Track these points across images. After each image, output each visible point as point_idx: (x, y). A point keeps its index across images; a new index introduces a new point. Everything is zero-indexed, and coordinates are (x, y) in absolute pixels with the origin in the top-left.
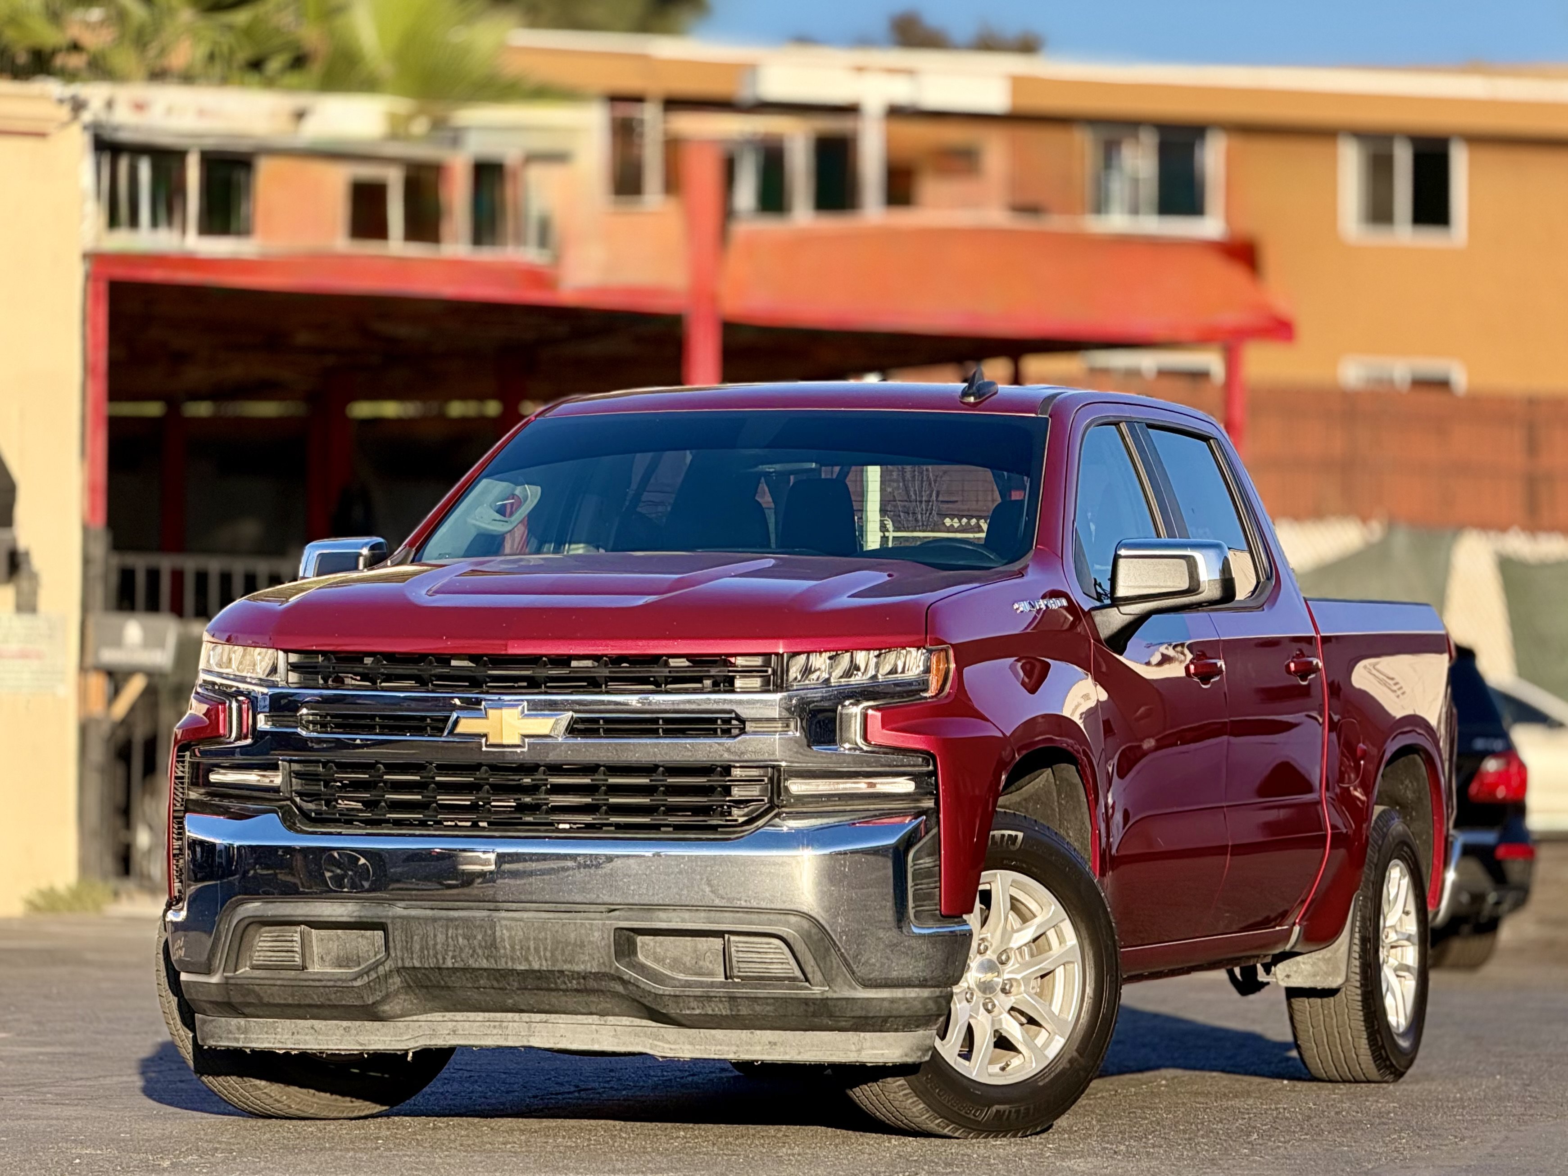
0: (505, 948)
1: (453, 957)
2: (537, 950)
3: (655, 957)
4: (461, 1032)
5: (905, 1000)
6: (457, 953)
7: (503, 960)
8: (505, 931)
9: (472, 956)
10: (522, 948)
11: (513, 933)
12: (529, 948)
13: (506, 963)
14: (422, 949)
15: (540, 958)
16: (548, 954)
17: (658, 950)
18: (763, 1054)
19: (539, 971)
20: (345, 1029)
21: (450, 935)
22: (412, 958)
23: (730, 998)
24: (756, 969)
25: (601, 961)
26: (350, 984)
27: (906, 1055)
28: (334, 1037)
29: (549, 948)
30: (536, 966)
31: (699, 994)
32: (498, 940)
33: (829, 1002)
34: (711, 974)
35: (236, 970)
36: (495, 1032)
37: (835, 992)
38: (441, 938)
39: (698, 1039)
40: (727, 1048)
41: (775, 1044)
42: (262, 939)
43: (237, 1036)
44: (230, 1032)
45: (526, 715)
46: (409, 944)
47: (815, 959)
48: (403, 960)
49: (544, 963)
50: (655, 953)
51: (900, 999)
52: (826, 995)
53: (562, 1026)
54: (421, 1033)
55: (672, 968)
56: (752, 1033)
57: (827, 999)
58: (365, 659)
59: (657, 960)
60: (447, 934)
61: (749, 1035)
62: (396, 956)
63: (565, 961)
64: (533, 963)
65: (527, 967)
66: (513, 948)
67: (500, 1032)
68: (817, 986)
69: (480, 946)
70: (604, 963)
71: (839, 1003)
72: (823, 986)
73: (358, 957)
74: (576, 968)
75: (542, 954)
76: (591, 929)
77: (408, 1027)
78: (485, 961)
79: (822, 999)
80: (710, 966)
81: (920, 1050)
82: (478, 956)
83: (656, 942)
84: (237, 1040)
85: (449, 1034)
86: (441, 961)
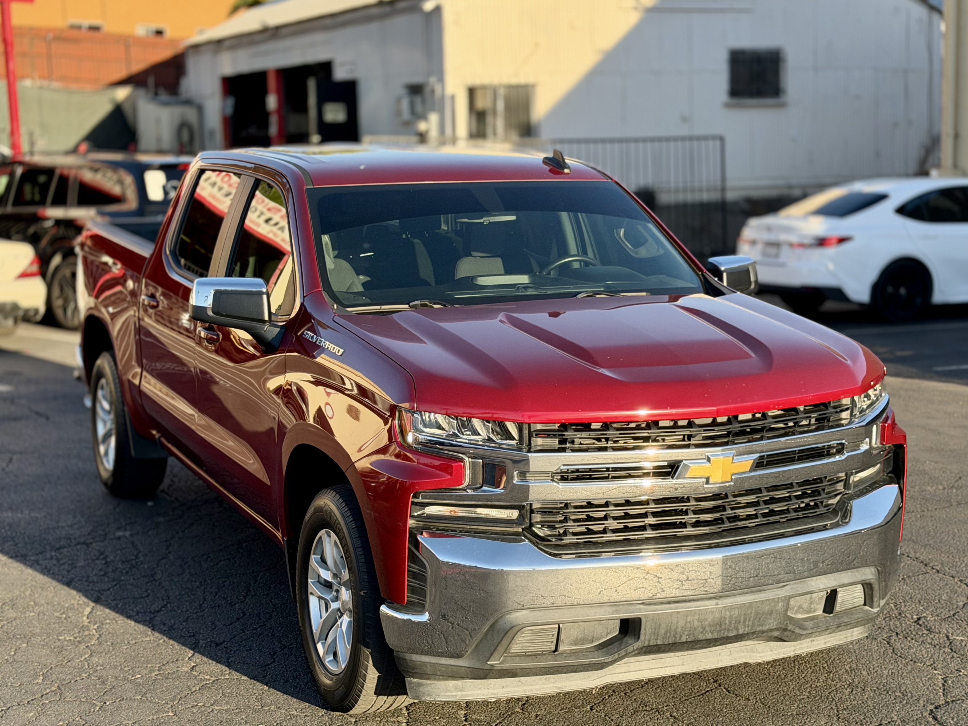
0: (726, 624)
2: (745, 621)
6: (691, 632)
8: (727, 613)
9: (702, 632)
10: (735, 622)
12: (740, 622)
13: (724, 633)
14: (665, 633)
16: (750, 623)
19: (741, 635)
21: (688, 621)
22: (657, 639)
23: (837, 627)
24: (847, 605)
25: (779, 621)
29: (752, 619)
31: (824, 629)
38: (681, 624)
45: (734, 460)
46: (657, 630)
48: (649, 641)
49: (747, 629)
62: (645, 639)
63: (758, 626)
64: (740, 630)
65: (735, 634)
66: (730, 623)
68: (876, 608)
69: (709, 626)
78: (710, 634)
80: (816, 606)
82: (707, 632)
86: (678, 639)
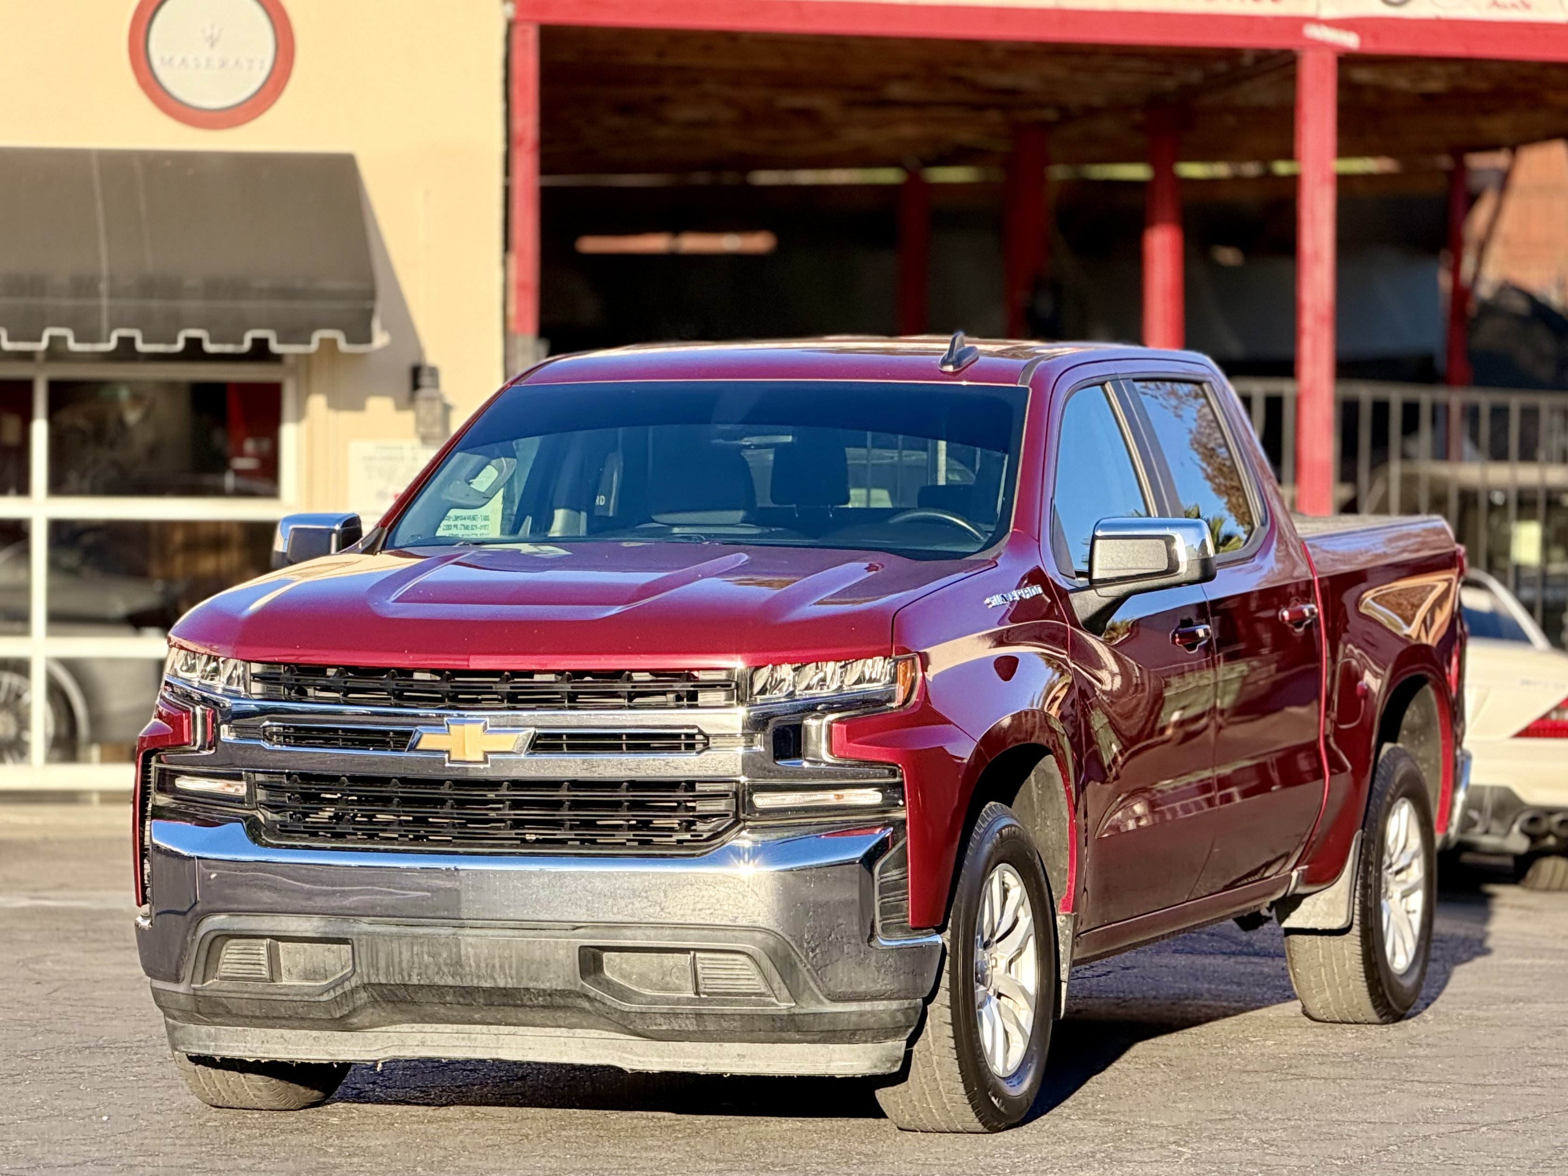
0: (470, 966)
1: (419, 974)
2: (502, 967)
3: (621, 973)
4: (429, 1043)
5: (873, 1013)
6: (423, 970)
7: (469, 978)
8: (470, 949)
9: (438, 973)
10: (487, 966)
11: (478, 951)
12: (494, 966)
13: (472, 980)
14: (388, 967)
15: (505, 974)
16: (514, 972)
17: (624, 966)
18: (732, 1066)
19: (505, 988)
20: (314, 1039)
21: (415, 952)
22: (378, 975)
23: (696, 1014)
24: (722, 986)
25: (567, 979)
26: (317, 999)
27: (875, 1067)
28: (304, 1047)
29: (514, 966)
30: (502, 984)
31: (665, 1011)
32: (463, 958)
33: (796, 1018)
34: (678, 989)
35: (204, 982)
36: (463, 1043)
37: (802, 1008)
38: (406, 955)
39: (667, 1052)
40: (696, 1061)
41: (744, 1056)
42: (229, 951)
43: (207, 1043)
44: (200, 1039)
45: (489, 731)
46: (375, 961)
47: (781, 976)
48: (368, 976)
49: (509, 980)
50: (621, 969)
51: (868, 1012)
52: (793, 1011)
53: (530, 1038)
54: (390, 1044)
55: (638, 984)
56: (721, 1046)
57: (794, 1014)
58: (328, 670)
59: (623, 976)
60: (412, 952)
61: (718, 1047)
62: (362, 972)
63: (531, 979)
64: (499, 980)
65: (493, 985)
66: (478, 966)
67: (469, 1044)
68: (784, 1001)
69: (446, 964)
70: (569, 981)
71: (807, 1018)
72: (790, 1002)
73: (326, 971)
74: (542, 986)
75: (507, 971)
76: (556, 947)
77: (377, 1038)
78: (450, 978)
79: (789, 1015)
80: (677, 981)
81: (890, 1061)
82: (444, 974)
83: (622, 958)
84: (208, 1047)
85: (418, 1046)
86: (407, 978)
